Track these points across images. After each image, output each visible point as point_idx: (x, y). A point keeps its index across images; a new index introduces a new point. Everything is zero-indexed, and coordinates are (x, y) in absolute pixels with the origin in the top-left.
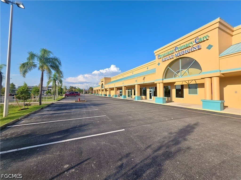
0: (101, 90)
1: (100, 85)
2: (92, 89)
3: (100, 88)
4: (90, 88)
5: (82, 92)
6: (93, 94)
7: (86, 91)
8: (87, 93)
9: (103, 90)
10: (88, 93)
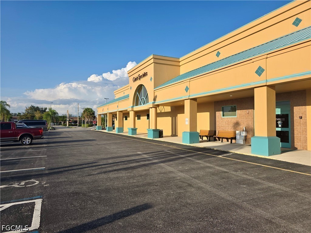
0: (132, 114)
1: (127, 97)
2: (90, 113)
3: (127, 105)
4: (84, 111)
5: (65, 122)
6: (96, 128)
7: (75, 119)
8: (77, 125)
9: (148, 111)
10: (80, 123)
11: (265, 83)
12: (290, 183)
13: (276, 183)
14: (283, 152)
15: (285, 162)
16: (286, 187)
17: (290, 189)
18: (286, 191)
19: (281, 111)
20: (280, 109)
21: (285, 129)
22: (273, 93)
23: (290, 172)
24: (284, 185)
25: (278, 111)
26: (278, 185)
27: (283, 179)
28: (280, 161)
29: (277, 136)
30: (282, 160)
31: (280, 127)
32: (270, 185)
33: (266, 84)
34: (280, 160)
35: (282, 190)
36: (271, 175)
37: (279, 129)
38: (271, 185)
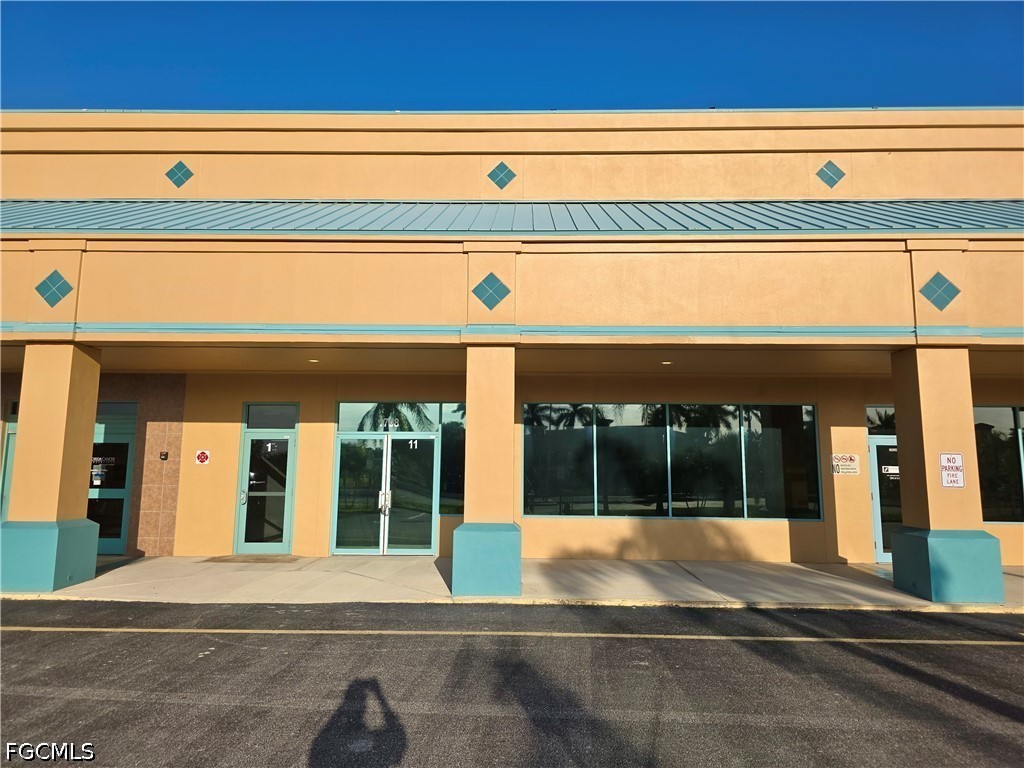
11: (72, 334)
12: (139, 672)
13: (90, 682)
14: (101, 570)
15: (112, 601)
16: (126, 687)
17: (140, 693)
18: (127, 702)
19: (105, 434)
20: (103, 426)
21: (113, 493)
22: (94, 370)
23: (131, 633)
24: (119, 683)
25: (99, 435)
26: (100, 687)
27: (112, 664)
28: (96, 602)
29: (90, 516)
30: (100, 599)
31: (96, 487)
32: (70, 697)
33: (74, 336)
34: (93, 599)
35: (116, 703)
36: (71, 658)
37: (94, 494)
38: (77, 693)
